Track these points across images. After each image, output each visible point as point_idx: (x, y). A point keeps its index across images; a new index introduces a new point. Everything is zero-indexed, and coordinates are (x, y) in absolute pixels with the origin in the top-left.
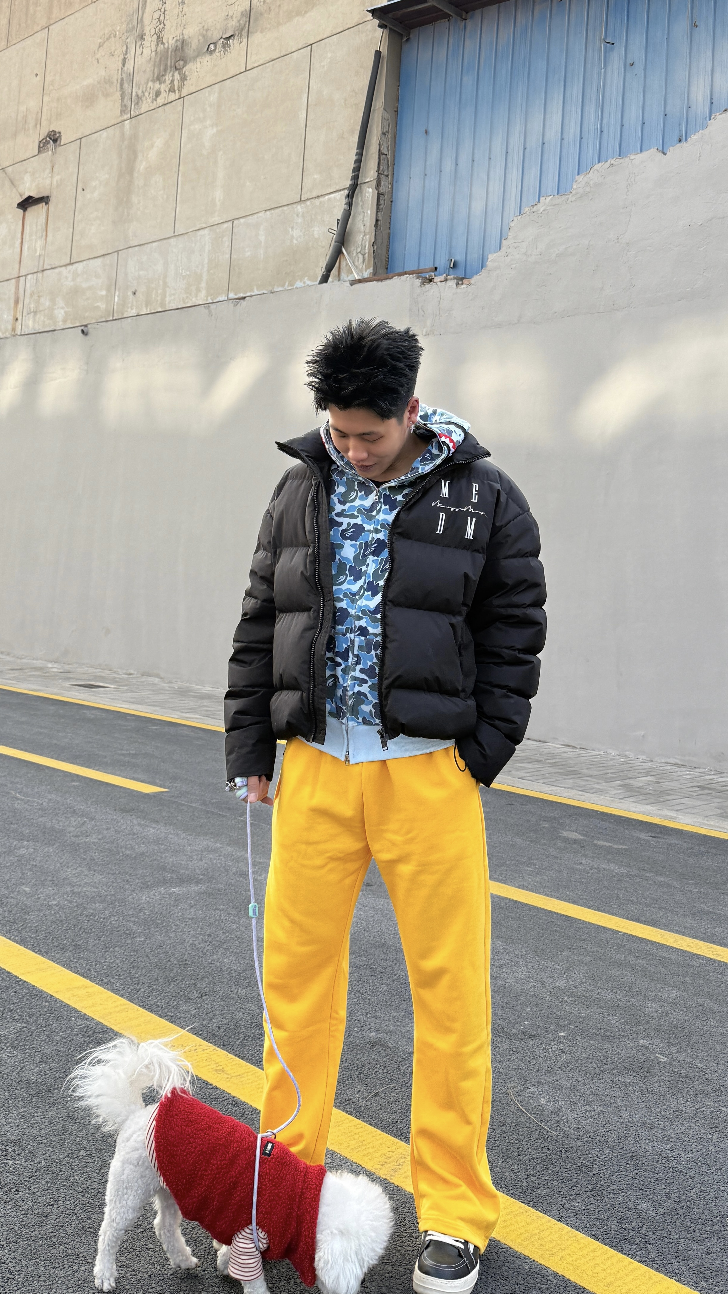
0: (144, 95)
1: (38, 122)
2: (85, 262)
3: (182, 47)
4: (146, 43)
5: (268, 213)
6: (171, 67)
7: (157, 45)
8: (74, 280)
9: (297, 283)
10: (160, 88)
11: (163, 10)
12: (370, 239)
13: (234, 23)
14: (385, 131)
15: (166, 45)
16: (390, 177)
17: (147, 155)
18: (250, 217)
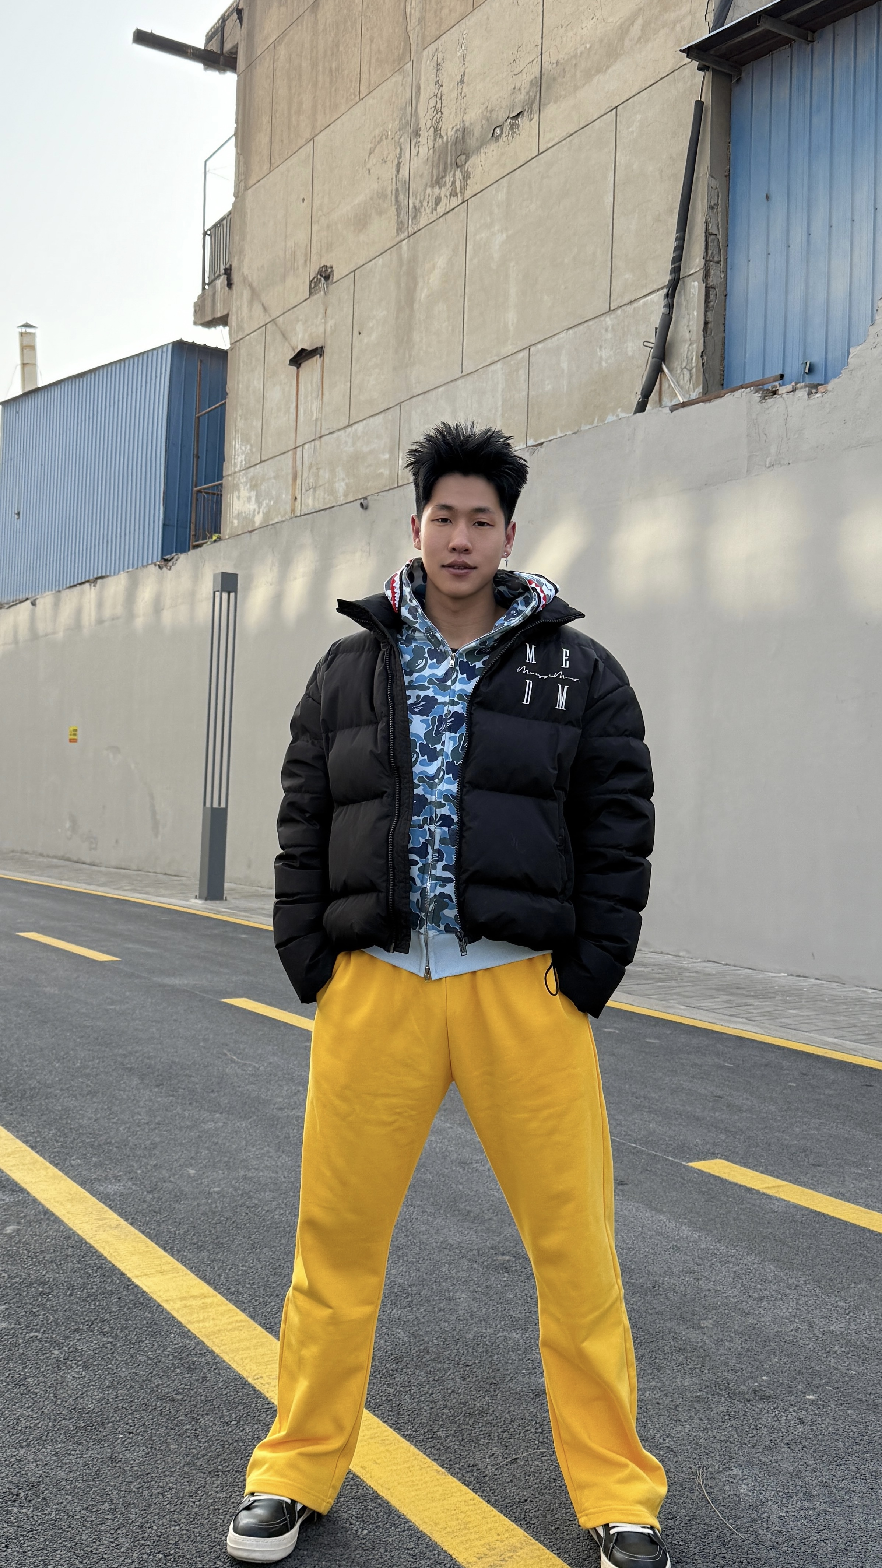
0: (422, 206)
1: (308, 258)
2: (365, 422)
3: (463, 137)
4: (423, 140)
5: (571, 332)
6: (451, 165)
7: (435, 140)
8: (354, 444)
9: (609, 417)
10: (440, 194)
11: (439, 95)
12: (698, 347)
13: (522, 97)
14: (712, 204)
15: (445, 138)
16: (722, 263)
17: (429, 279)
18: (549, 341)
